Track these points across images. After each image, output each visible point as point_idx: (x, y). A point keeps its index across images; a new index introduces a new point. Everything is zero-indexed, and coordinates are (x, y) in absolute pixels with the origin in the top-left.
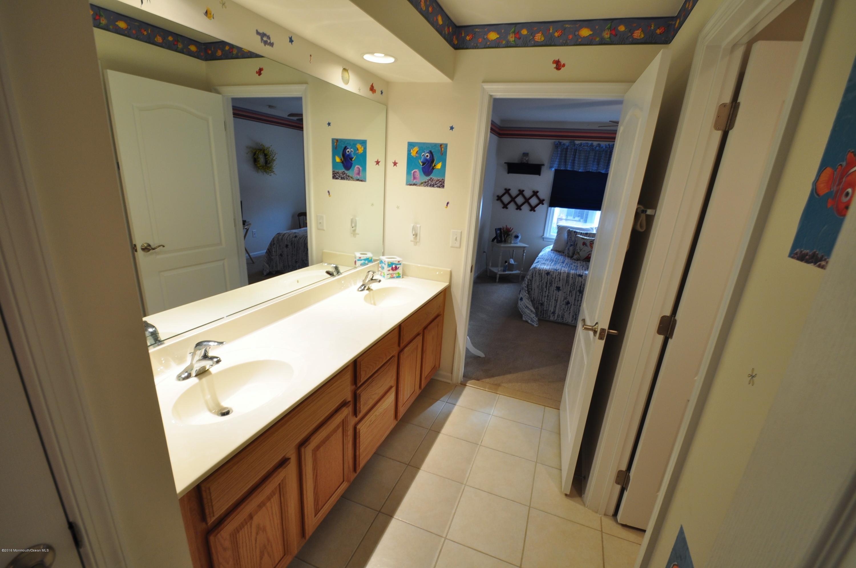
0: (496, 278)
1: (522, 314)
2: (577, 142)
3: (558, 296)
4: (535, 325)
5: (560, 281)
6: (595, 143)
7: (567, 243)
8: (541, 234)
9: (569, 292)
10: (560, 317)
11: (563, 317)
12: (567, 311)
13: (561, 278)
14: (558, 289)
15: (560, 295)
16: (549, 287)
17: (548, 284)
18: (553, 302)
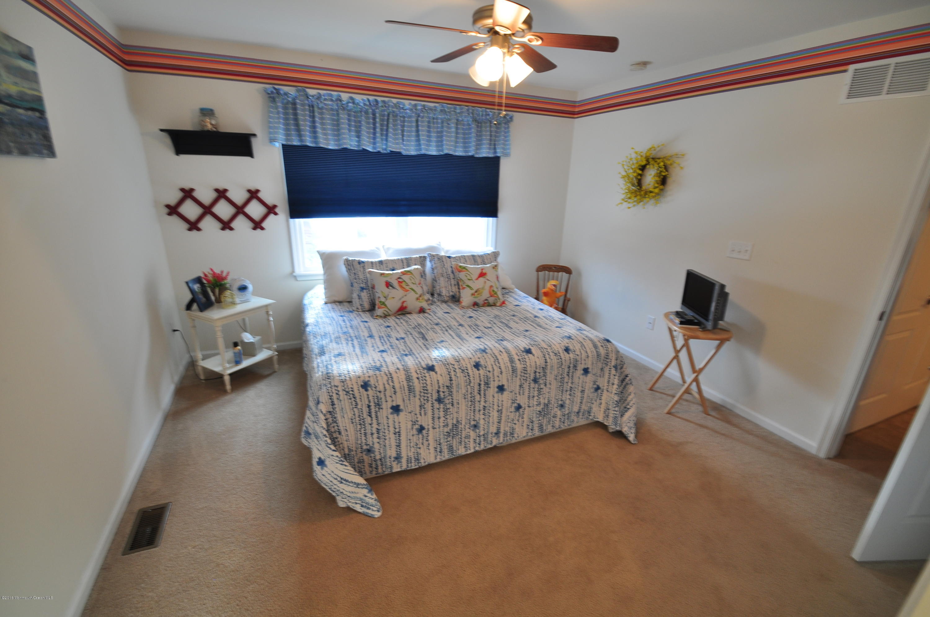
0: (223, 383)
1: (334, 494)
2: (311, 92)
3: (399, 423)
4: (377, 514)
5: (397, 394)
6: (345, 97)
7: (352, 286)
8: (288, 270)
9: (418, 408)
10: (413, 459)
11: (417, 460)
12: (423, 444)
13: (397, 386)
14: (396, 409)
15: (403, 419)
16: (376, 412)
17: (373, 407)
18: (392, 440)
